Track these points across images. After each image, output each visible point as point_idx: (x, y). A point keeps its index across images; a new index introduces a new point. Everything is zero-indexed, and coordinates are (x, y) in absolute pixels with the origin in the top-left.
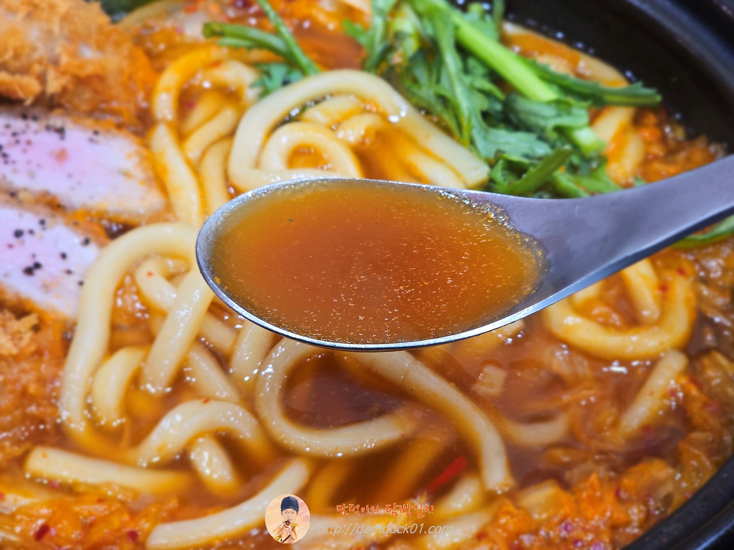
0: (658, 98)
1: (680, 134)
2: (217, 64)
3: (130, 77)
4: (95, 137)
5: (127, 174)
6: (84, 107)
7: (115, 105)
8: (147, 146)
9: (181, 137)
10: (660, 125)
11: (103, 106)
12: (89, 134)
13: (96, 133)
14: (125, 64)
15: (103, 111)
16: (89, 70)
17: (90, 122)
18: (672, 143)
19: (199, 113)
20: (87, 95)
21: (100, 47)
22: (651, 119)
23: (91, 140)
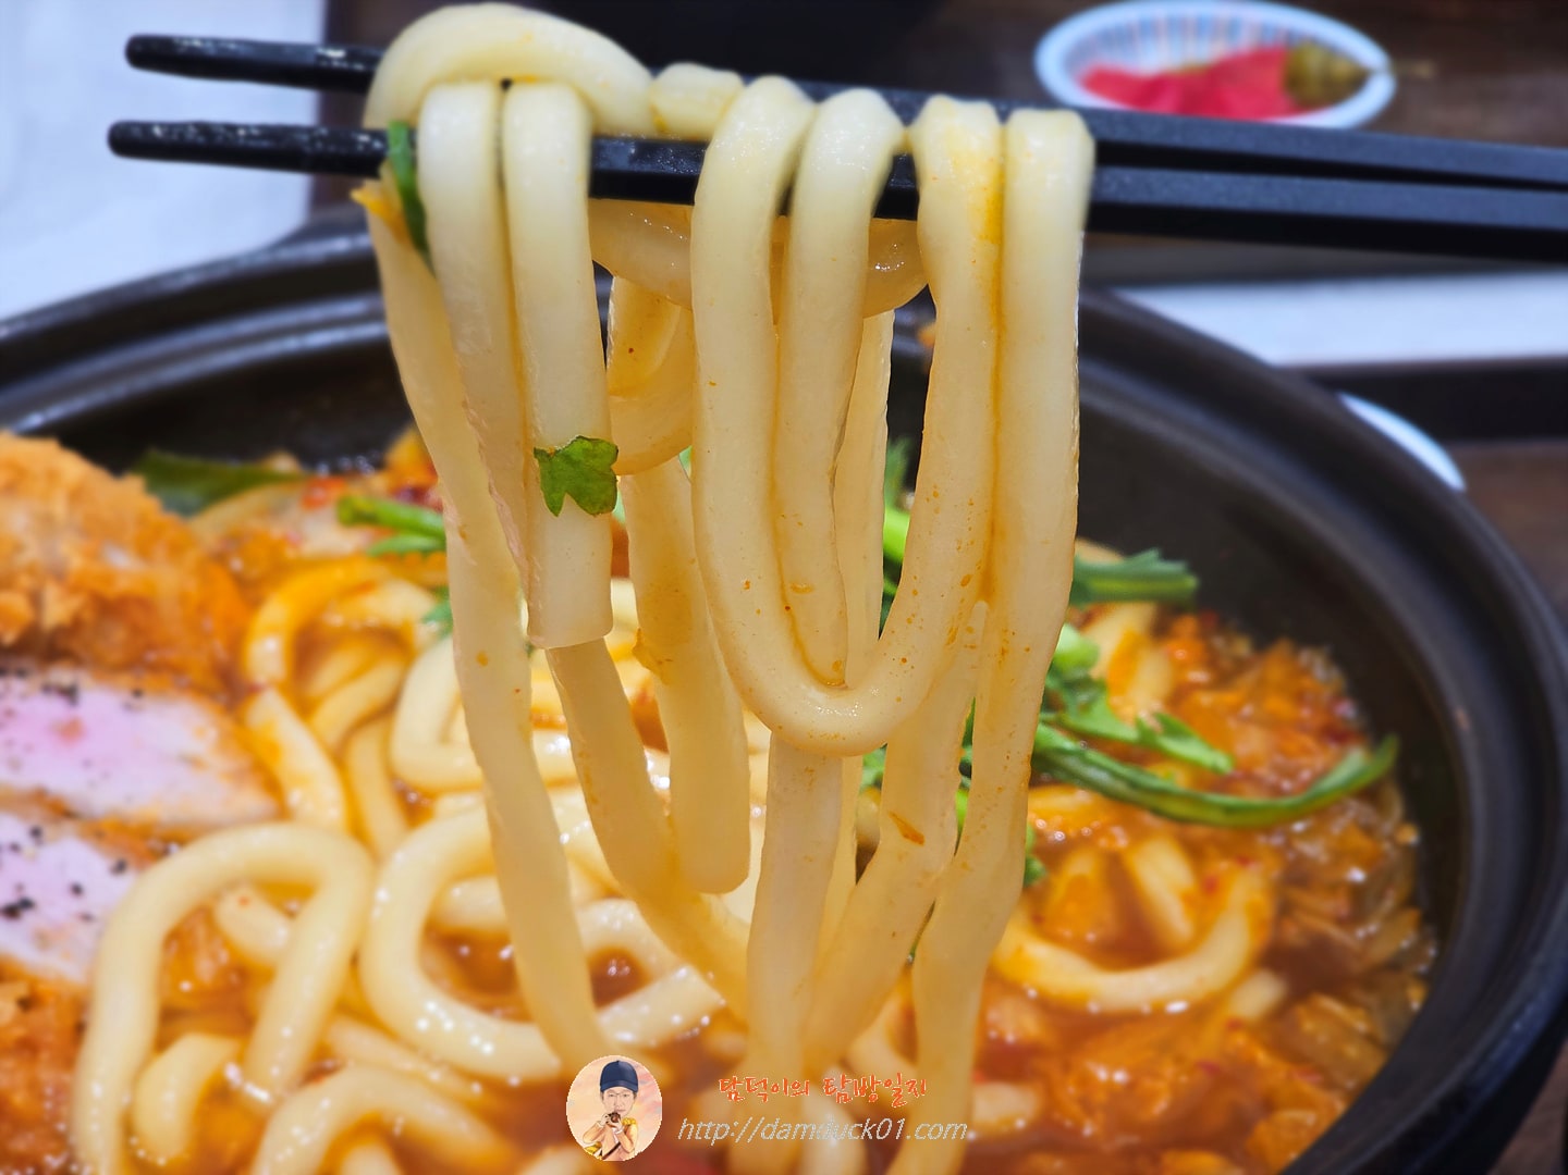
0: (1191, 582)
1: (1242, 647)
2: (365, 587)
3: (202, 609)
4: (136, 702)
5: (194, 762)
6: (116, 656)
7: (173, 656)
8: (240, 721)
9: (304, 708)
10: (1203, 635)
11: (152, 657)
12: (125, 696)
13: (137, 693)
14: (193, 587)
15: (155, 668)
16: (123, 585)
17: (126, 680)
18: (1226, 663)
19: (332, 670)
20: (118, 634)
21: (143, 551)
22: (1187, 626)
23: (128, 707)
